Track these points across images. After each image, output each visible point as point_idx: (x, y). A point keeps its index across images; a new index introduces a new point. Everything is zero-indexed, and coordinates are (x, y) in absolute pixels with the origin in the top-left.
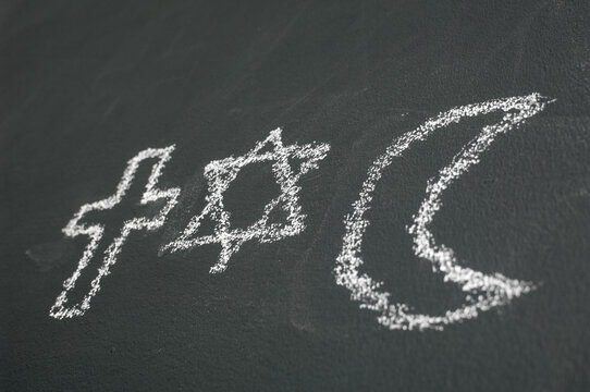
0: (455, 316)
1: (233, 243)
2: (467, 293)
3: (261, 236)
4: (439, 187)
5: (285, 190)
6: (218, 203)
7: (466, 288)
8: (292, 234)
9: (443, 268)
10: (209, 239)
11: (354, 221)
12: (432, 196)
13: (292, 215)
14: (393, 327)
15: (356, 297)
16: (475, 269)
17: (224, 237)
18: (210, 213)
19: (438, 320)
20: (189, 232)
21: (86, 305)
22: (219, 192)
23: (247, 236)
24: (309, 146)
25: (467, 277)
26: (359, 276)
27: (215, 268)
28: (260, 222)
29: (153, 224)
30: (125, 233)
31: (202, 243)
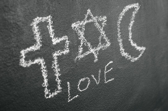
0: (140, 56)
1: (96, 52)
2: (140, 51)
3: (102, 48)
4: (130, 29)
5: (101, 33)
6: (84, 39)
7: (139, 50)
8: (109, 46)
9: (136, 48)
10: (88, 53)
11: (119, 39)
12: (130, 31)
13: (106, 40)
14: (133, 61)
15: (126, 58)
16: (140, 46)
17: (92, 51)
18: (84, 43)
19: (138, 58)
20: (81, 52)
21: (59, 88)
22: (82, 35)
23: (98, 49)
24: (101, 17)
25: (139, 48)
26: (125, 53)
27: (95, 61)
28: (100, 44)
29: (65, 52)
30: (55, 58)
31: (87, 54)
